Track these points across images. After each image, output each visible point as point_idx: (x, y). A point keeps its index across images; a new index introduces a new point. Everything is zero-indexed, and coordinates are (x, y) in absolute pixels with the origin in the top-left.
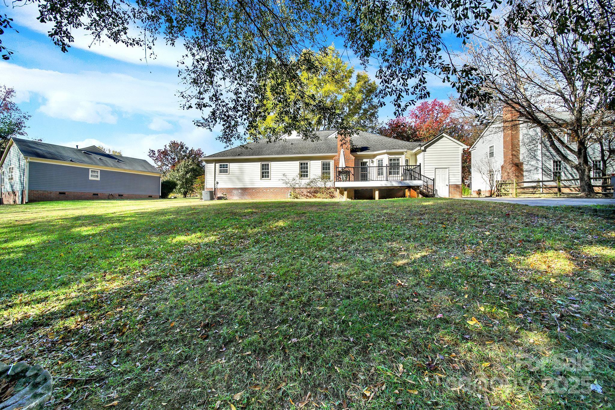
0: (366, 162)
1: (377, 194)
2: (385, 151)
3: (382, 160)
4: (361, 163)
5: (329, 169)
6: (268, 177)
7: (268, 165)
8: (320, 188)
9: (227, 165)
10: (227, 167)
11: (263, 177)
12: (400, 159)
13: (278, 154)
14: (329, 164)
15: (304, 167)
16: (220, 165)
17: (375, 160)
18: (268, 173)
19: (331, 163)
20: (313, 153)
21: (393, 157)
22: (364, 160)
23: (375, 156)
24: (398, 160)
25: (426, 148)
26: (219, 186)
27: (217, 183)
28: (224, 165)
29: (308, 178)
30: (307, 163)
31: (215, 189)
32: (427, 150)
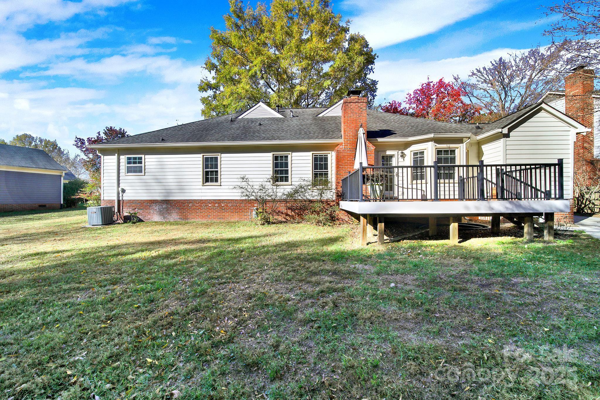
0: (391, 157)
1: (454, 227)
2: (431, 136)
3: (422, 153)
4: (383, 157)
5: (326, 168)
6: (216, 181)
7: (216, 159)
8: (311, 201)
9: (141, 158)
10: (141, 163)
11: (207, 180)
12: (457, 151)
13: (234, 139)
14: (326, 159)
15: (282, 164)
16: (129, 159)
17: (407, 152)
18: (217, 174)
19: (329, 156)
20: (298, 139)
21: (443, 146)
22: (389, 153)
23: (408, 145)
24: (453, 152)
25: (510, 130)
26: (126, 197)
27: (124, 191)
28: (135, 158)
29: (289, 183)
30: (287, 157)
31: (119, 201)
32: (511, 134)
